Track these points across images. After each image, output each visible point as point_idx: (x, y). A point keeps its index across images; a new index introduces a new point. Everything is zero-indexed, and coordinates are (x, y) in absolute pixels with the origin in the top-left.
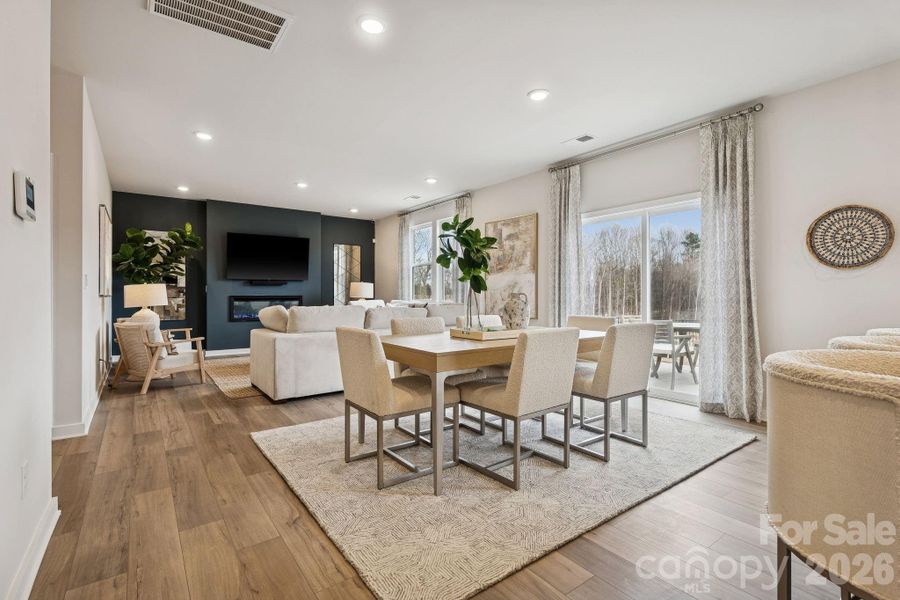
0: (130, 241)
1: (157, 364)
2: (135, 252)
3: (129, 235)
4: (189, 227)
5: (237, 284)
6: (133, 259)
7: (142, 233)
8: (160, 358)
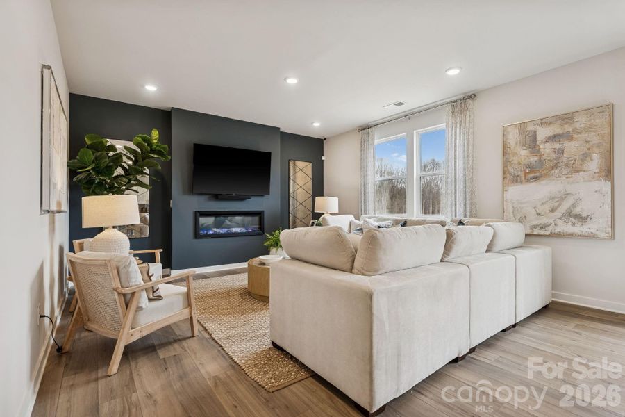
0: (90, 147)
1: (134, 319)
2: (96, 158)
3: (88, 142)
4: (155, 134)
5: (202, 199)
6: (93, 165)
7: (104, 140)
8: (139, 309)
